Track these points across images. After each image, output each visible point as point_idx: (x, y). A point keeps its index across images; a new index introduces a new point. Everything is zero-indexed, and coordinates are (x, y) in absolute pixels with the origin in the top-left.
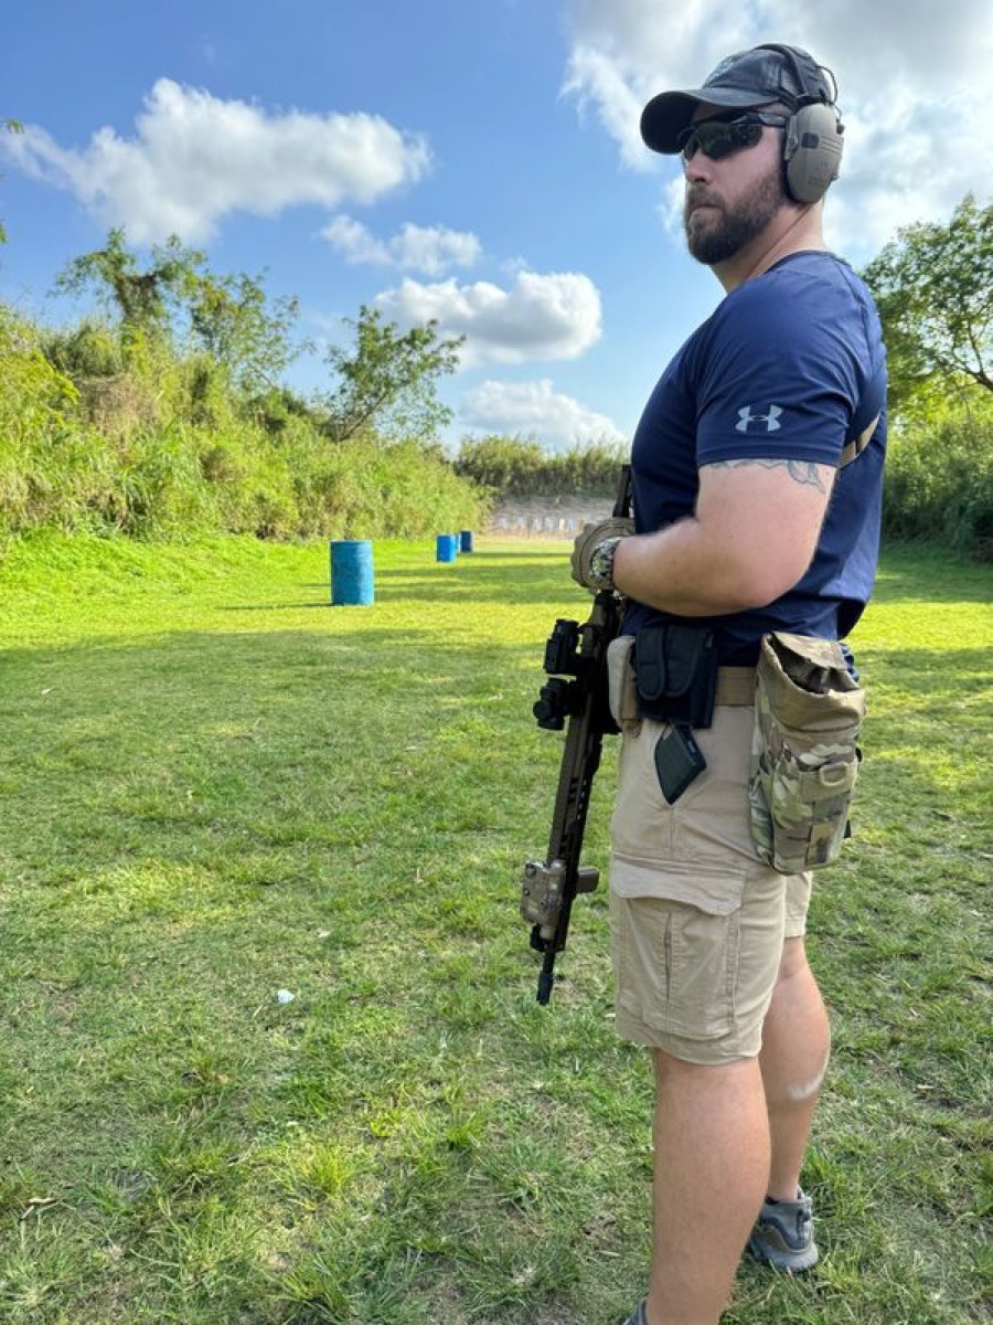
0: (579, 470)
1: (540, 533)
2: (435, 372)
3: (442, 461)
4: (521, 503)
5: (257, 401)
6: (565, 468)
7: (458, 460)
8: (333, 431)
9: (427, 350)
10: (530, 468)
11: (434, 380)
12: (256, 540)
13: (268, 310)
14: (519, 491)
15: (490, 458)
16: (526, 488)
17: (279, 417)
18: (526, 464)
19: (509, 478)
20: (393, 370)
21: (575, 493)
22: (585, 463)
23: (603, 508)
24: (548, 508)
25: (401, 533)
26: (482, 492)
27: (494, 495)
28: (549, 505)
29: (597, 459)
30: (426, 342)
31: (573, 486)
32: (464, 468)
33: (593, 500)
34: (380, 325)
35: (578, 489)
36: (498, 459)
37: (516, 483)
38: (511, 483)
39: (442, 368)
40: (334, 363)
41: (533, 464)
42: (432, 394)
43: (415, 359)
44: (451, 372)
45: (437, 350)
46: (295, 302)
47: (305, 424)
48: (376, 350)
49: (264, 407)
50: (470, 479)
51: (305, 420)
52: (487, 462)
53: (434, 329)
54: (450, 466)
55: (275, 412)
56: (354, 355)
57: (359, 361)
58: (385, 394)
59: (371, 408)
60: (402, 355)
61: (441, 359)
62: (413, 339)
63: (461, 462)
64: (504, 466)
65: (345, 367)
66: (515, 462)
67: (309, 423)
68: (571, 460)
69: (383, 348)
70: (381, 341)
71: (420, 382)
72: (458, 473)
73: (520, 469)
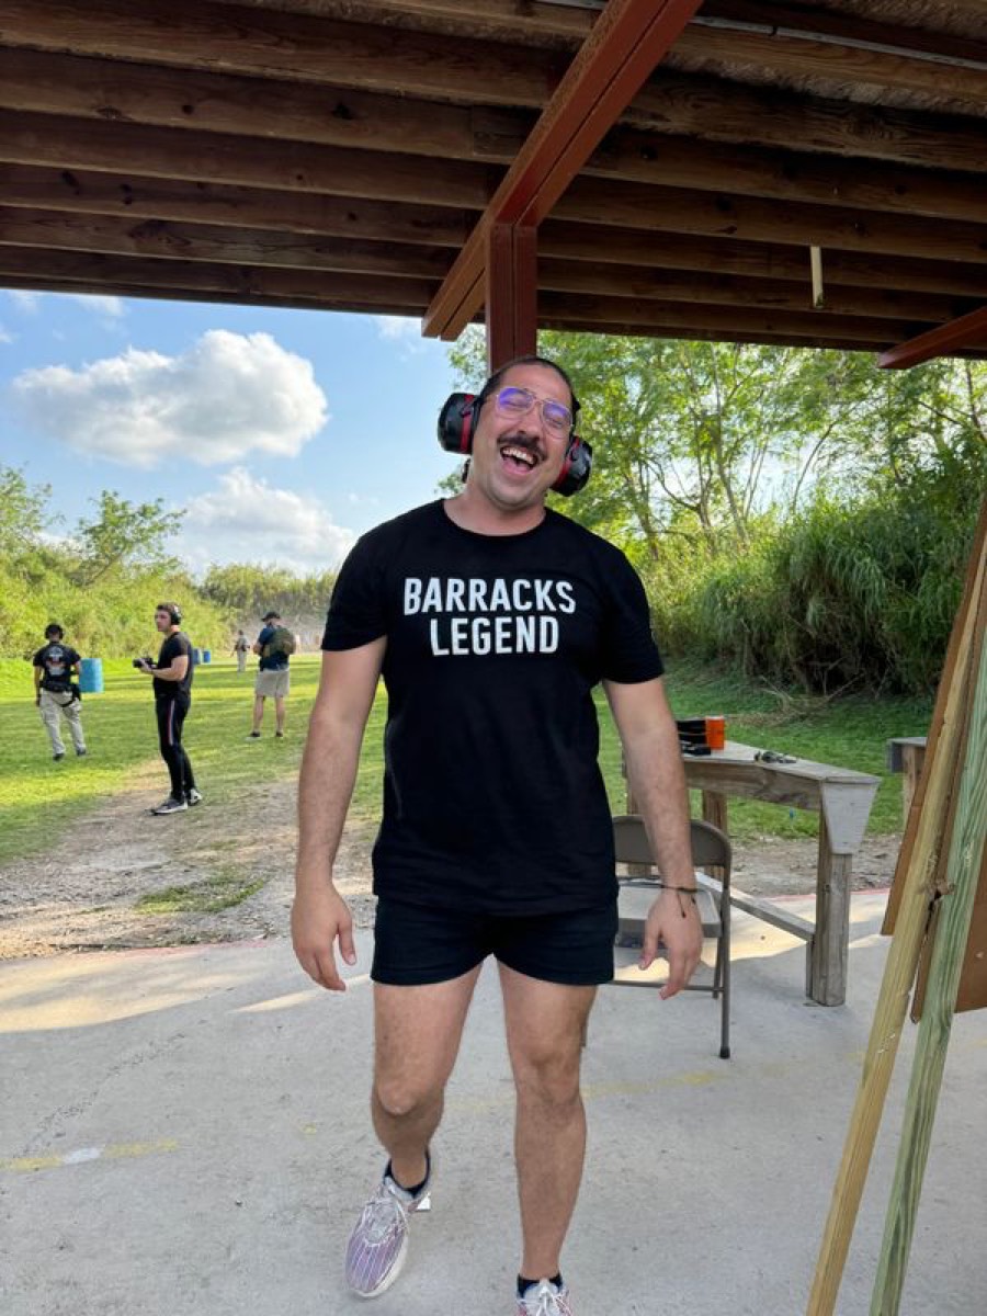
0: (316, 592)
2: (162, 534)
3: (188, 586)
5: (20, 562)
6: (302, 591)
7: (204, 585)
8: (78, 580)
9: (156, 519)
10: (272, 591)
11: (163, 540)
13: (28, 493)
15: (233, 583)
17: (38, 573)
18: (267, 588)
19: (251, 601)
20: (129, 532)
21: (312, 613)
26: (227, 613)
27: (238, 615)
30: (154, 514)
31: (310, 607)
34: (118, 501)
35: (315, 609)
36: (242, 583)
37: (259, 604)
38: (254, 604)
39: (168, 531)
40: (81, 529)
41: (273, 588)
42: (161, 549)
43: (147, 525)
44: (176, 534)
45: (164, 519)
46: (49, 486)
47: (59, 575)
48: (116, 520)
49: (26, 565)
50: (215, 602)
51: (58, 572)
52: (231, 586)
53: (161, 505)
54: (196, 591)
55: (35, 570)
56: (98, 522)
57: (103, 527)
58: (124, 549)
59: (112, 559)
60: (136, 523)
61: (167, 525)
62: (144, 512)
63: (207, 587)
64: (247, 590)
65: (92, 531)
66: (257, 586)
67: (62, 574)
68: (308, 584)
69: (121, 517)
70: (119, 513)
71: (151, 540)
72: (203, 597)
73: (262, 593)
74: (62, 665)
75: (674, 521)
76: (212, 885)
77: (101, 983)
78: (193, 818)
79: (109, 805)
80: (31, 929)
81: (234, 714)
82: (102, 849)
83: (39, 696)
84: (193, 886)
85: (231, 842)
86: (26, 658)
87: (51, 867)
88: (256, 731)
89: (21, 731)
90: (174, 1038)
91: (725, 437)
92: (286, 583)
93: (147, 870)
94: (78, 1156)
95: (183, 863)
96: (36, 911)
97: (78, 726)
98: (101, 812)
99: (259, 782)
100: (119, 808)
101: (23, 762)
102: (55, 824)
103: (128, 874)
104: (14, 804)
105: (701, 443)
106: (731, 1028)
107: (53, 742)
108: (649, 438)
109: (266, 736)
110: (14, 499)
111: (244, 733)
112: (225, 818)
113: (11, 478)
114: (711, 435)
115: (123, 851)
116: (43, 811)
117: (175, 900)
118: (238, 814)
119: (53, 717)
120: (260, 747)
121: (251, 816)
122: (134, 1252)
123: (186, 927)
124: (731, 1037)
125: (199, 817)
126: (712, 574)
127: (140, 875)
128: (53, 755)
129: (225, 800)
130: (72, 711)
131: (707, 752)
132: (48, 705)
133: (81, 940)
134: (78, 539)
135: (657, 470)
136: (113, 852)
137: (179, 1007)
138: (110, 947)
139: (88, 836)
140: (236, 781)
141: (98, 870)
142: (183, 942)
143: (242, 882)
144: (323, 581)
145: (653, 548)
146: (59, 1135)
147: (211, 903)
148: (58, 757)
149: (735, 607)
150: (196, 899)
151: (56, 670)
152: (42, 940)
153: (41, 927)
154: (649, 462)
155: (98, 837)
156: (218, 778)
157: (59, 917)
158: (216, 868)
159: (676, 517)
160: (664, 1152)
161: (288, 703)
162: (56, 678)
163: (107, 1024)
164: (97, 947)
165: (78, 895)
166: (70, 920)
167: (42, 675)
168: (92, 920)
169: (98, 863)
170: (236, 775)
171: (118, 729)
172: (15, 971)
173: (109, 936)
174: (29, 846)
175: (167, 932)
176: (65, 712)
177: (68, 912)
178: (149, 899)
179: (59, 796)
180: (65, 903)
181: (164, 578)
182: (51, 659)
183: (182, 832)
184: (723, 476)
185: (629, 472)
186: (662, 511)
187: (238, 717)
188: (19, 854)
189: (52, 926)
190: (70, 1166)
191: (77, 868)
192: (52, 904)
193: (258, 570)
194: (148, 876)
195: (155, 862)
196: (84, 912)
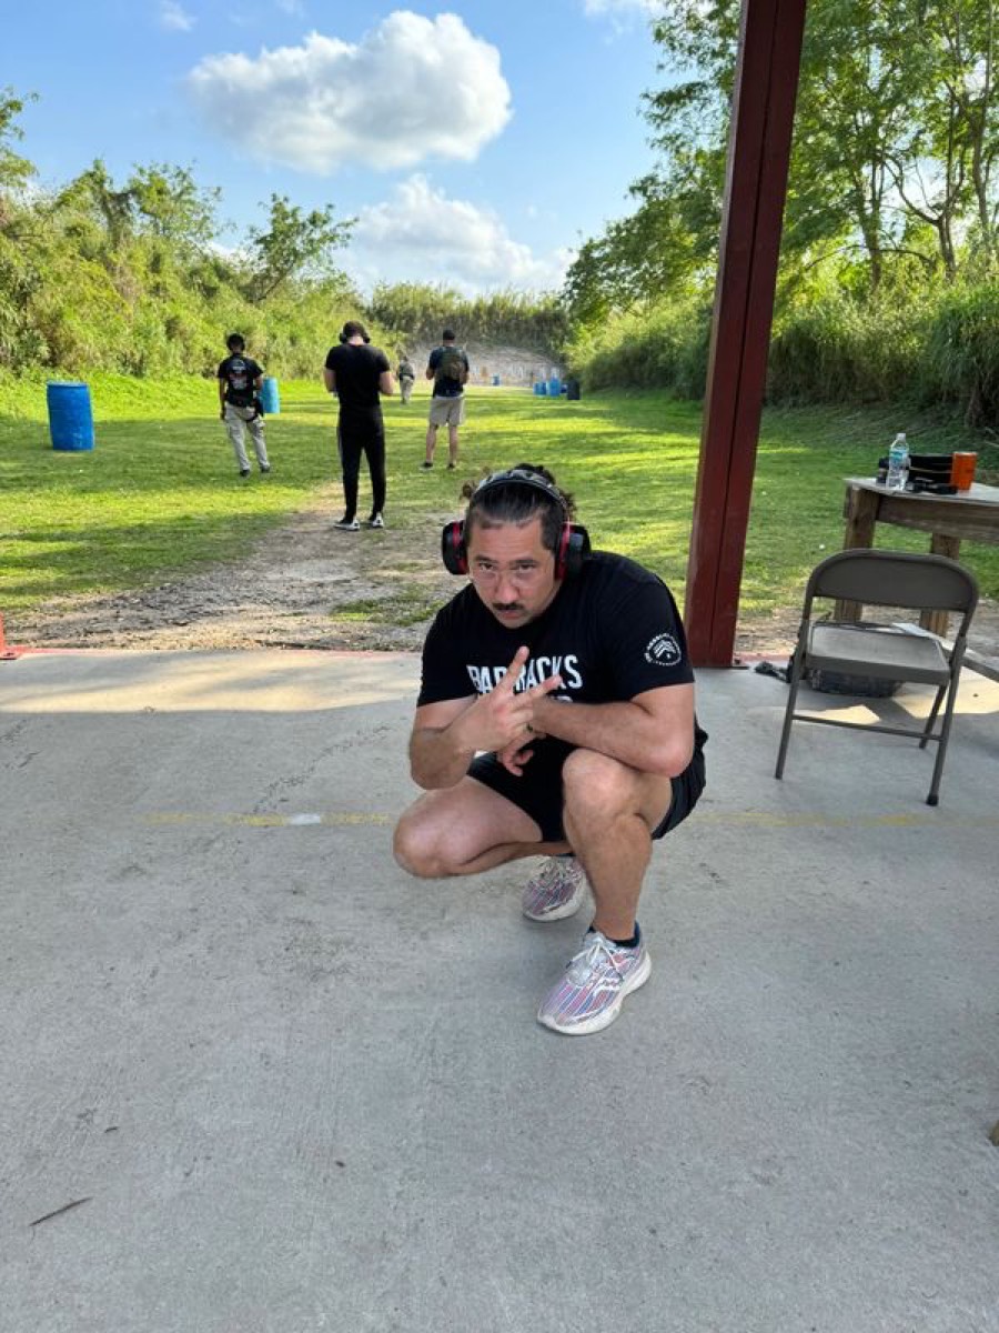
0: (485, 318)
2: (332, 245)
3: (356, 306)
5: (194, 273)
6: (471, 316)
7: (371, 306)
8: (253, 292)
9: (327, 228)
10: (440, 315)
11: (333, 252)
12: (203, 379)
13: (199, 196)
14: (430, 338)
15: (402, 305)
17: (212, 285)
18: (435, 311)
19: (419, 325)
20: (299, 243)
21: (481, 340)
22: (491, 311)
23: (505, 355)
25: (311, 376)
26: (394, 338)
27: (405, 340)
29: (502, 308)
30: (325, 222)
31: (479, 334)
32: (377, 314)
33: (495, 347)
34: (289, 207)
35: (484, 336)
36: (410, 305)
37: (427, 329)
38: (422, 330)
39: (338, 243)
40: (251, 237)
41: (442, 311)
42: (331, 262)
43: (317, 235)
44: (346, 246)
45: (335, 228)
46: (219, 189)
47: (232, 288)
48: (285, 229)
49: (201, 277)
50: (382, 325)
51: (231, 285)
52: (399, 308)
53: (332, 213)
54: (364, 312)
55: (209, 281)
56: (268, 231)
57: (273, 236)
58: (294, 262)
59: (283, 273)
60: (307, 232)
61: (338, 236)
62: (314, 220)
63: (375, 308)
64: (415, 313)
65: (261, 241)
66: (425, 308)
67: (234, 287)
68: (478, 308)
69: (291, 226)
70: (290, 221)
71: (320, 252)
72: (371, 320)
73: (430, 316)
74: (245, 378)
75: (906, 237)
76: (398, 601)
77: (308, 677)
78: (375, 540)
79: (295, 521)
80: (237, 626)
81: (406, 443)
82: (293, 561)
83: (224, 409)
84: (382, 600)
85: (412, 565)
86: (206, 375)
87: (247, 574)
88: (428, 461)
89: (207, 446)
90: (378, 730)
91: (987, 132)
92: (455, 304)
93: (337, 583)
94: (301, 819)
95: (369, 579)
96: (240, 611)
97: (262, 443)
98: (288, 528)
99: (435, 511)
100: (305, 525)
101: (211, 475)
102: (248, 535)
103: (321, 585)
104: (208, 514)
105: (955, 136)
106: (943, 778)
107: (239, 458)
108: (891, 129)
109: (440, 468)
110: (185, 202)
111: (417, 463)
112: (405, 542)
113: (180, 178)
114: (972, 126)
115: (313, 564)
116: (236, 521)
117: (366, 612)
118: (418, 539)
119: (238, 432)
120: (435, 478)
121: (429, 542)
122: (358, 903)
123: (379, 636)
124: (942, 786)
125: (381, 539)
126: (948, 303)
127: (331, 586)
128: (238, 471)
129: (403, 524)
130: (255, 426)
131: (953, 490)
132: (233, 419)
133: (284, 639)
134: (249, 250)
135: (897, 172)
136: (305, 564)
137: (381, 704)
138: (311, 647)
139: (279, 549)
140: (413, 509)
141: (292, 580)
142: (377, 648)
143: (427, 602)
144: (494, 304)
145: (877, 270)
146: (283, 800)
147: (400, 618)
148: (244, 473)
149: (969, 343)
150: (386, 613)
151: (239, 383)
152: (249, 636)
153: (248, 625)
154: (888, 161)
155: (289, 551)
156: (396, 503)
157: (261, 618)
158: (401, 587)
159: (909, 233)
160: (865, 883)
161: (460, 435)
162: (239, 392)
163: (317, 712)
164: (299, 646)
165: (276, 599)
166: (272, 620)
167: (226, 388)
168: (292, 623)
169: (290, 573)
170: (413, 503)
171: (296, 450)
172: (228, 660)
173: (309, 637)
174: (226, 553)
175: (363, 638)
176: (248, 428)
177: (270, 614)
178: (342, 608)
179: (249, 510)
180: (265, 607)
181: (333, 295)
182: (234, 371)
183: (366, 552)
184: (976, 180)
185: (860, 174)
186: (894, 224)
187: (409, 447)
188: (217, 559)
189: (256, 625)
190: (296, 827)
191: (272, 576)
192: (253, 606)
193: (426, 290)
194: (338, 588)
195: (344, 577)
196: (283, 615)
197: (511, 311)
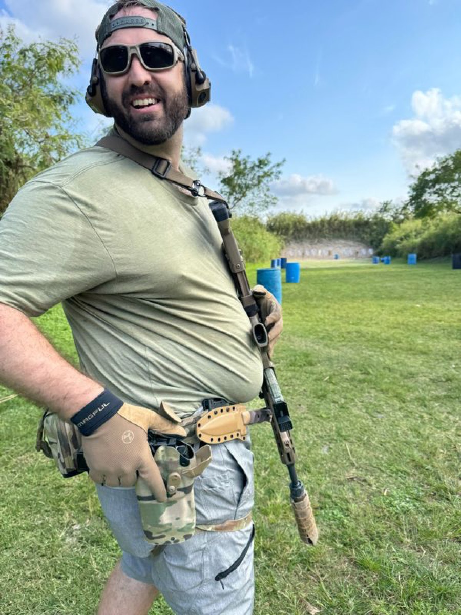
0: (327, 226)
1: (308, 257)
4: (298, 243)
6: (319, 226)
7: (267, 224)
9: (266, 169)
10: (302, 226)
14: (297, 237)
16: (301, 236)
18: (300, 224)
19: (292, 231)
20: (249, 180)
21: (325, 237)
22: (330, 222)
23: (339, 244)
24: (311, 245)
26: (280, 239)
27: (285, 239)
28: (312, 243)
29: (336, 220)
30: (266, 165)
31: (324, 234)
32: (271, 228)
33: (333, 240)
34: (242, 158)
35: (326, 235)
36: (287, 222)
37: (296, 233)
38: (293, 234)
39: (273, 176)
40: (220, 178)
42: (268, 190)
43: (261, 173)
44: (278, 178)
45: (271, 169)
46: (199, 149)
50: (273, 233)
52: (281, 224)
53: (270, 158)
54: (263, 227)
56: (230, 174)
57: (232, 177)
58: (245, 192)
60: (254, 172)
61: (273, 173)
62: (261, 163)
64: (290, 226)
65: (225, 180)
66: (294, 223)
68: (322, 221)
69: (243, 169)
70: (243, 166)
71: (263, 184)
73: (297, 227)
144: (331, 219)
193: (294, 215)
197: (341, 222)
